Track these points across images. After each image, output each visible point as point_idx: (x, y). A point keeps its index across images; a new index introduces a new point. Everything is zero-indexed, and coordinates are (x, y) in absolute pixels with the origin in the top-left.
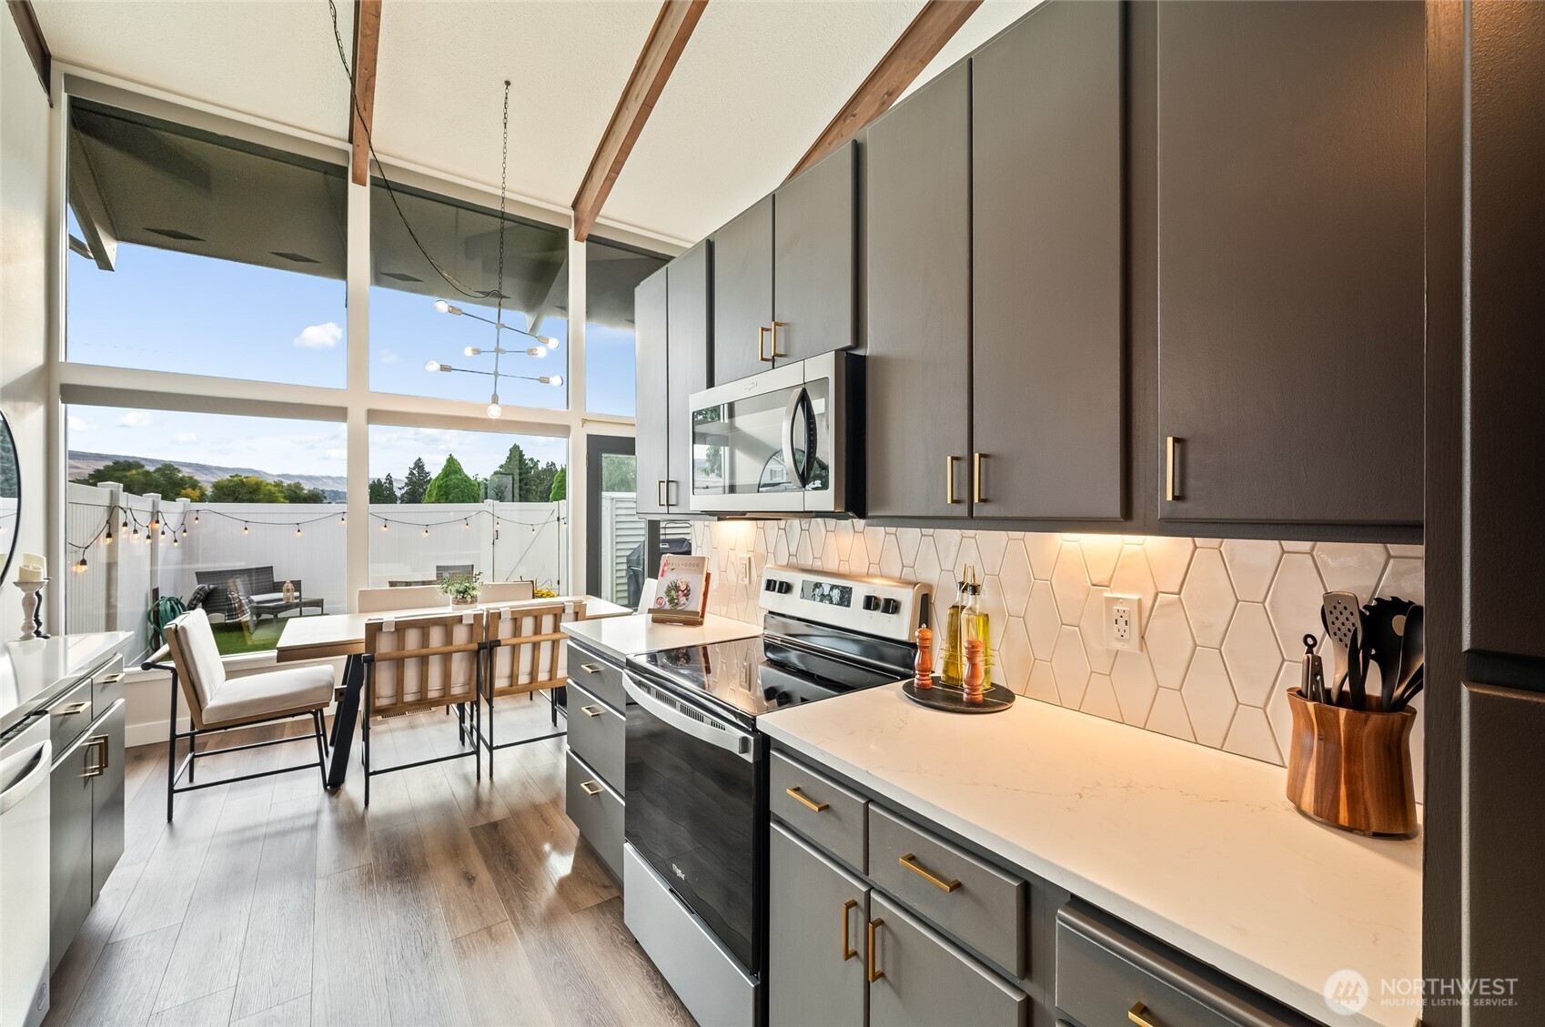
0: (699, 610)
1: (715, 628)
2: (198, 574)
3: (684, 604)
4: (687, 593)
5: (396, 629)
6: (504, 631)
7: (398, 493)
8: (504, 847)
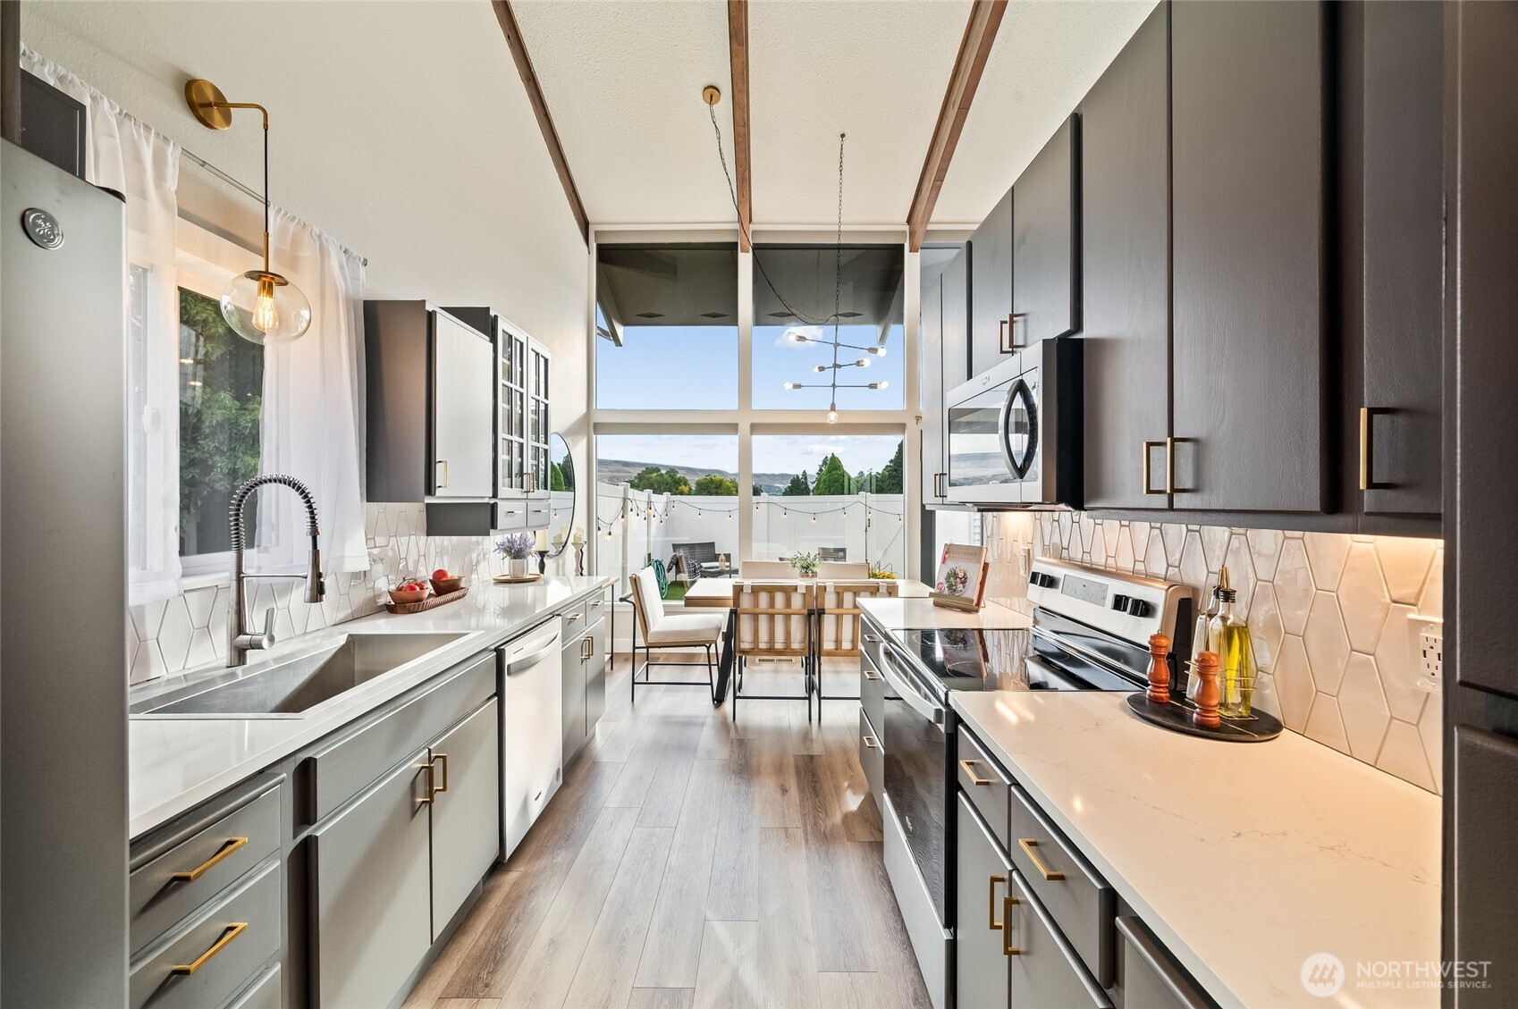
0: (975, 599)
1: (991, 615)
2: (674, 545)
3: (961, 591)
4: (964, 581)
5: (752, 592)
6: (830, 602)
7: (811, 487)
8: (813, 775)
